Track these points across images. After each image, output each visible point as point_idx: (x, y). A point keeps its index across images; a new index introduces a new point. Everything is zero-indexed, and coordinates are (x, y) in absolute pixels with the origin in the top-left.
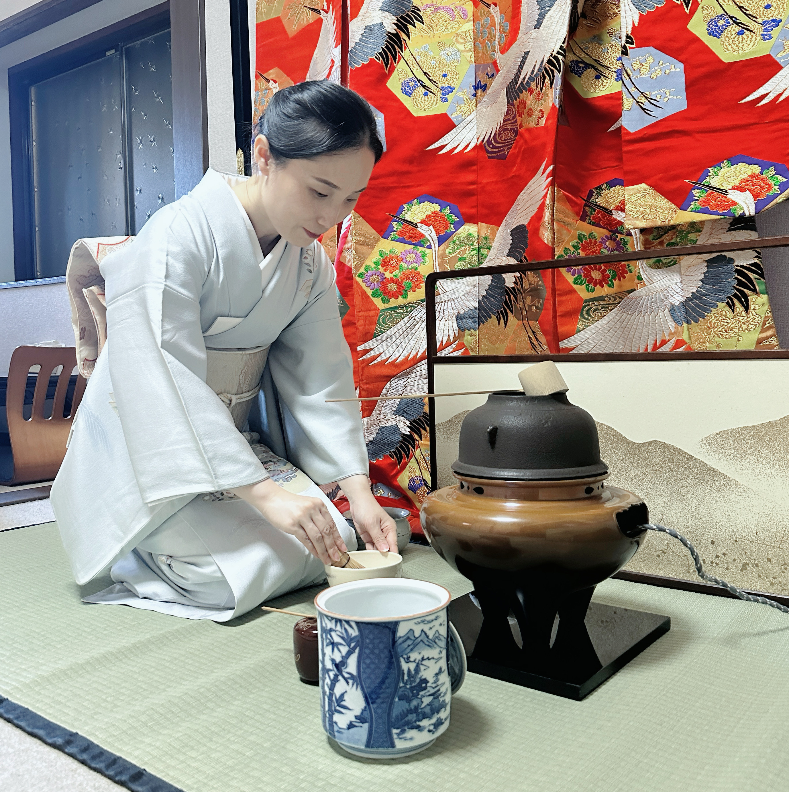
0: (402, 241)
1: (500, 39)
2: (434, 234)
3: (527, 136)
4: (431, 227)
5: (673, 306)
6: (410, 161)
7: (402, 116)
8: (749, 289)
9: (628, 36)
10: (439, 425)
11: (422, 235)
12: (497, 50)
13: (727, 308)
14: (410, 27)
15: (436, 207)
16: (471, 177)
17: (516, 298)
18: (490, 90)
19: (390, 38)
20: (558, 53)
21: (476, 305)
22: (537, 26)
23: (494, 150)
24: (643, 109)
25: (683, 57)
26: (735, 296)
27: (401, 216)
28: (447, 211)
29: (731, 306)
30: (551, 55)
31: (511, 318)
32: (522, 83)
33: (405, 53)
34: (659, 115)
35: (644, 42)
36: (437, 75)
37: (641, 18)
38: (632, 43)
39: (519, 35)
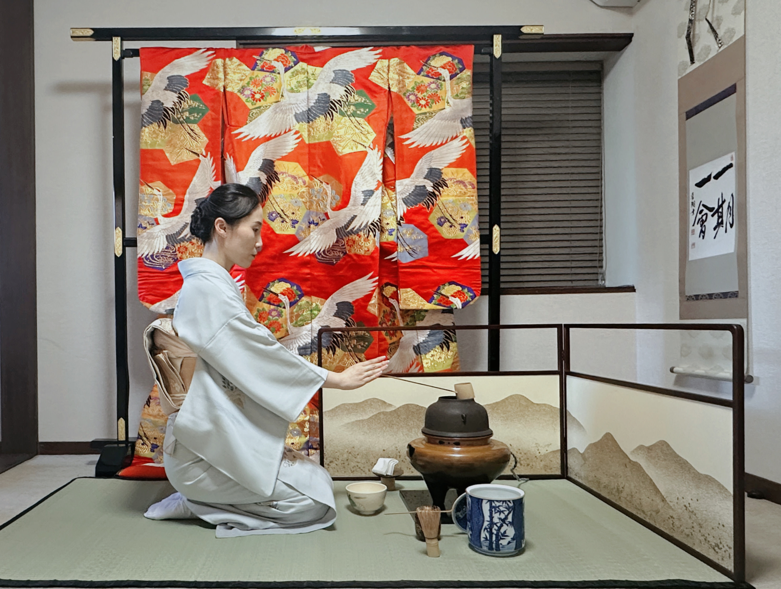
0: (269, 303)
1: (331, 203)
2: (288, 300)
4: (286, 296)
5: (414, 346)
6: (273, 258)
7: (269, 232)
8: (450, 340)
9: (401, 217)
10: (325, 412)
11: (281, 301)
12: (328, 207)
13: (440, 348)
15: (289, 286)
16: (307, 271)
18: (321, 227)
20: (377, 221)
21: (310, 341)
22: (363, 204)
23: (322, 259)
24: (409, 253)
25: (428, 232)
26: (444, 342)
27: (268, 289)
28: (295, 288)
29: (442, 348)
30: (373, 221)
31: (338, 351)
32: (351, 230)
33: (270, 197)
34: (416, 257)
35: (409, 221)
36: (289, 213)
37: (408, 210)
38: (403, 220)
39: (349, 206)
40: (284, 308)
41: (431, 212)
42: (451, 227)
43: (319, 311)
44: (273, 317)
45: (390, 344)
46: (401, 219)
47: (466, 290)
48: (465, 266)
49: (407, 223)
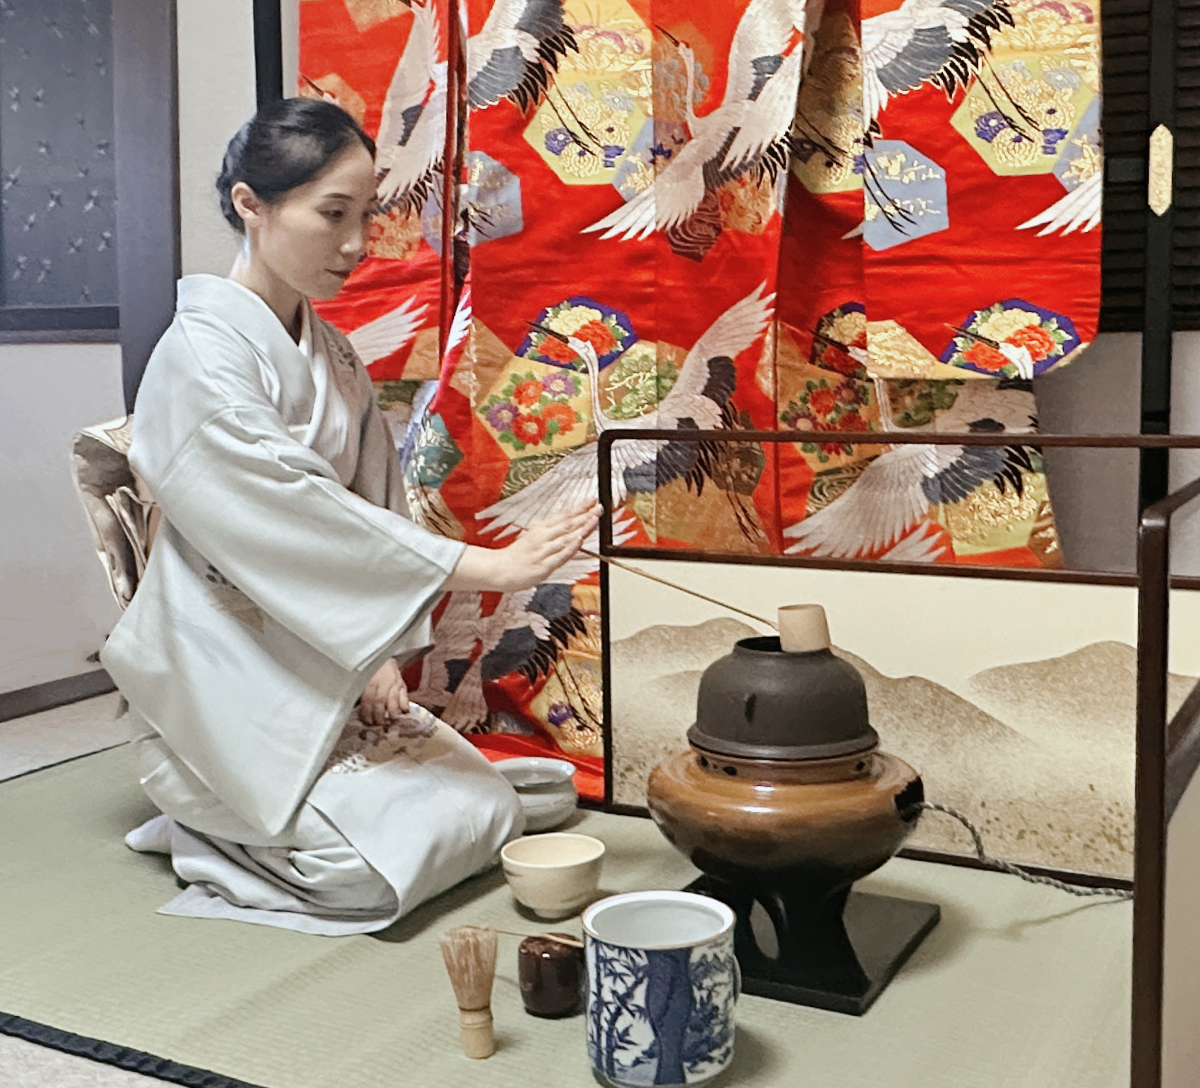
0: (545, 360)
1: (694, 95)
2: (593, 354)
3: (734, 239)
4: (589, 343)
5: (926, 478)
6: (557, 246)
7: (546, 182)
8: (1023, 465)
9: (872, 122)
11: (575, 354)
12: (690, 108)
13: (995, 488)
14: (559, 55)
15: (596, 315)
16: (646, 276)
17: (717, 457)
18: (676, 160)
19: (530, 70)
21: (654, 458)
22: (754, 96)
23: (681, 243)
24: (892, 222)
25: (946, 161)
26: (1006, 472)
27: (543, 324)
28: (613, 321)
29: (1001, 486)
30: (773, 142)
31: (709, 484)
32: (728, 168)
33: (552, 92)
34: (913, 232)
35: (893, 134)
36: (599, 128)
37: (890, 101)
38: (878, 132)
39: (725, 101)
40: (586, 371)
41: (957, 104)
42: (1017, 140)
43: (674, 379)
44: (555, 393)
45: (819, 474)
46: (871, 129)
47: (1054, 325)
48: (1057, 252)
49: (887, 137)
